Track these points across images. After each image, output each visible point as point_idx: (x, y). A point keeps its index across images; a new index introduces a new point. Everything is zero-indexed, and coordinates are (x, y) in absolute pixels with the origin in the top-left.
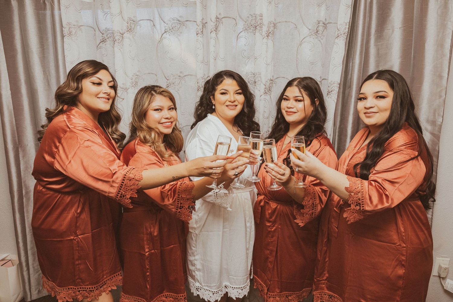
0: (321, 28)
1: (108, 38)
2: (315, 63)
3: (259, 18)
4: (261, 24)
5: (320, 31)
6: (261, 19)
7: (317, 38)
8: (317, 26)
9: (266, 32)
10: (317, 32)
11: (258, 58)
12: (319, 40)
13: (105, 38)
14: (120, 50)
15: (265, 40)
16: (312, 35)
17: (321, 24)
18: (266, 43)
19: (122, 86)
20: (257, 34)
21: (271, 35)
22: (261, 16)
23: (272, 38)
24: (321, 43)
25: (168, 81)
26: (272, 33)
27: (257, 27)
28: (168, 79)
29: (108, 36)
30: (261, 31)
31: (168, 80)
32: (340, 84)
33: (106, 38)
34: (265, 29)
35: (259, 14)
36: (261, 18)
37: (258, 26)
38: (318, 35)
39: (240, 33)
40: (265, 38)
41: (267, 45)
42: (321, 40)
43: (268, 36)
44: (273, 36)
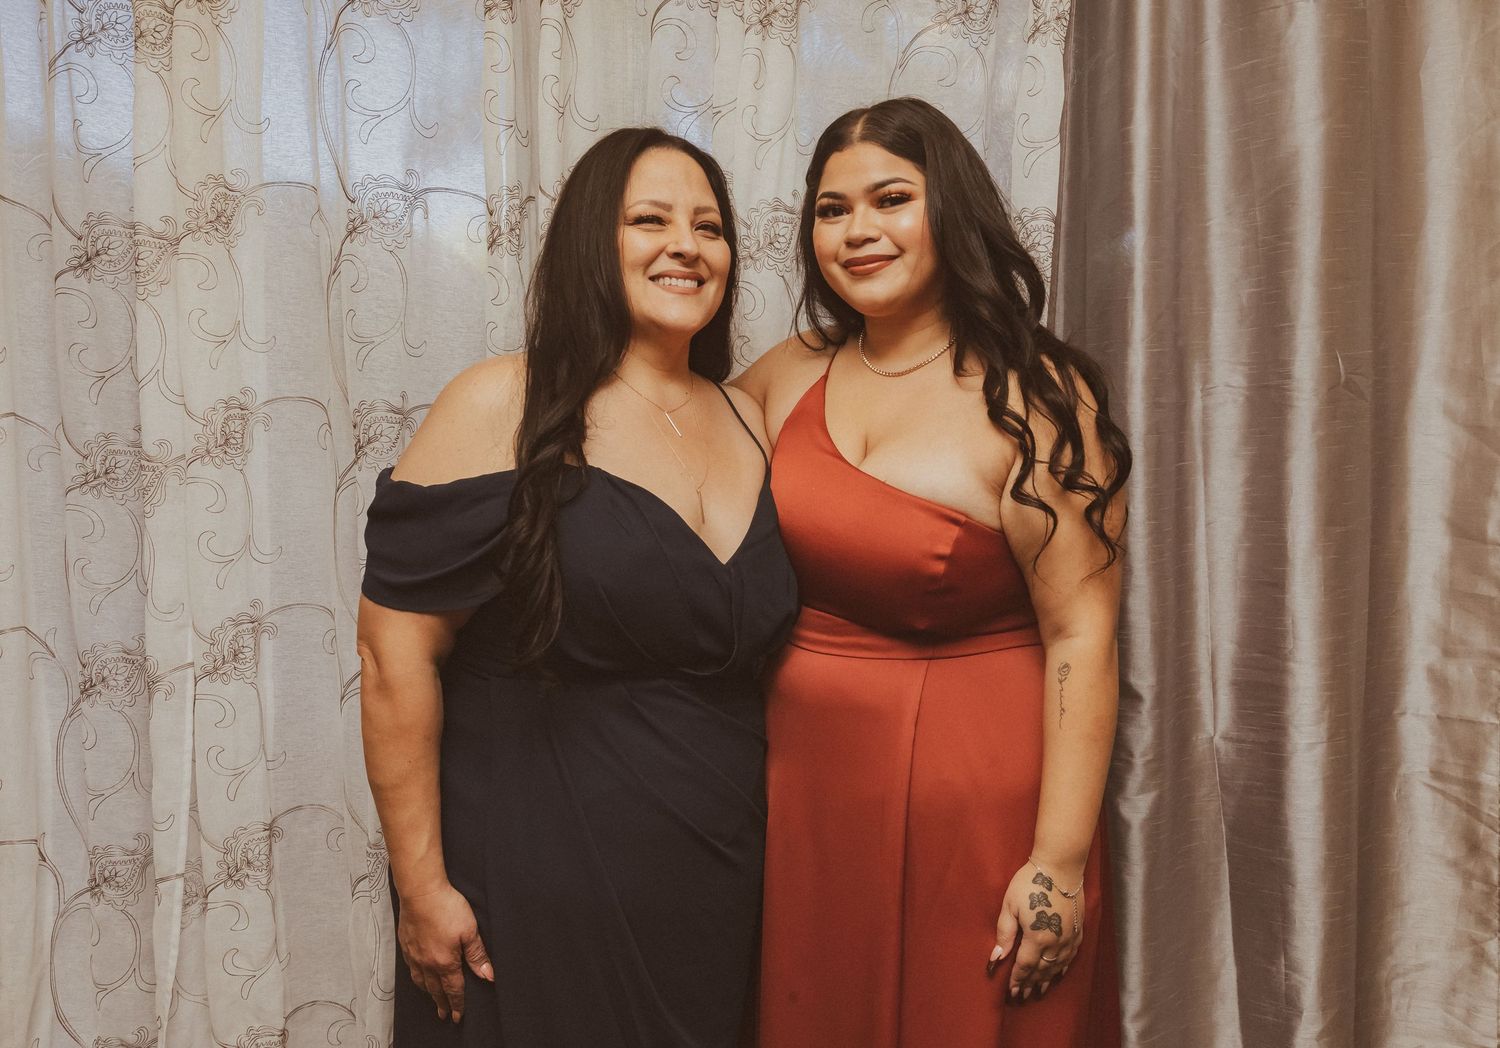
1: (103, 28)
5: (977, 10)
7: (965, 36)
9: (757, 7)
10: (966, 12)
11: (724, 110)
12: (976, 45)
13: (91, 26)
14: (161, 78)
15: (753, 38)
16: (947, 22)
18: (758, 53)
19: (158, 227)
20: (725, 14)
21: (779, 23)
23: (786, 35)
24: (983, 60)
25: (354, 207)
26: (782, 12)
28: (352, 195)
29: (105, 19)
31: (353, 202)
32: (1057, 221)
33: (96, 26)
38: (971, 26)
39: (658, 9)
40: (752, 30)
41: (761, 58)
42: (982, 48)
43: (765, 23)
44: (789, 25)
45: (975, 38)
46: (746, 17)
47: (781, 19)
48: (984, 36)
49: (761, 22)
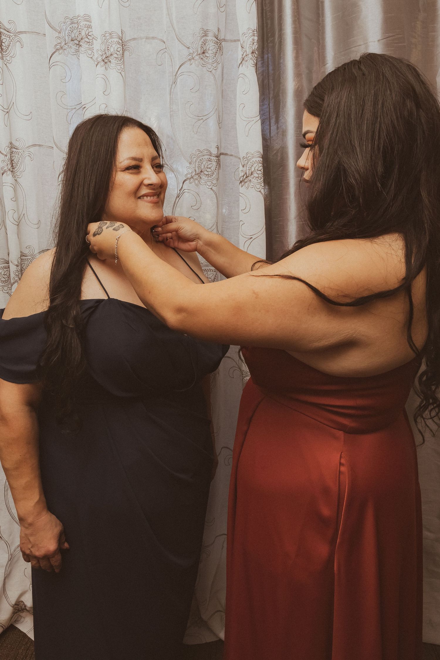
0: (211, 47)
2: (204, 118)
3: (83, 23)
4: (89, 37)
5: (210, 52)
6: (89, 27)
7: (203, 66)
8: (202, 40)
9: (101, 54)
10: (204, 53)
11: (87, 106)
12: (210, 70)
15: (100, 69)
16: (193, 58)
17: (210, 37)
18: (104, 77)
20: (83, 57)
21: (114, 61)
22: (87, 18)
23: (118, 67)
24: (214, 77)
26: (115, 55)
27: (81, 43)
30: (90, 52)
34: (97, 45)
35: (82, 14)
36: (88, 23)
37: (83, 41)
38: (207, 60)
39: (51, 57)
40: (99, 65)
41: (106, 80)
42: (214, 71)
43: (106, 60)
44: (119, 62)
45: (209, 66)
46: (94, 58)
47: (115, 59)
48: (215, 65)
49: (103, 60)
